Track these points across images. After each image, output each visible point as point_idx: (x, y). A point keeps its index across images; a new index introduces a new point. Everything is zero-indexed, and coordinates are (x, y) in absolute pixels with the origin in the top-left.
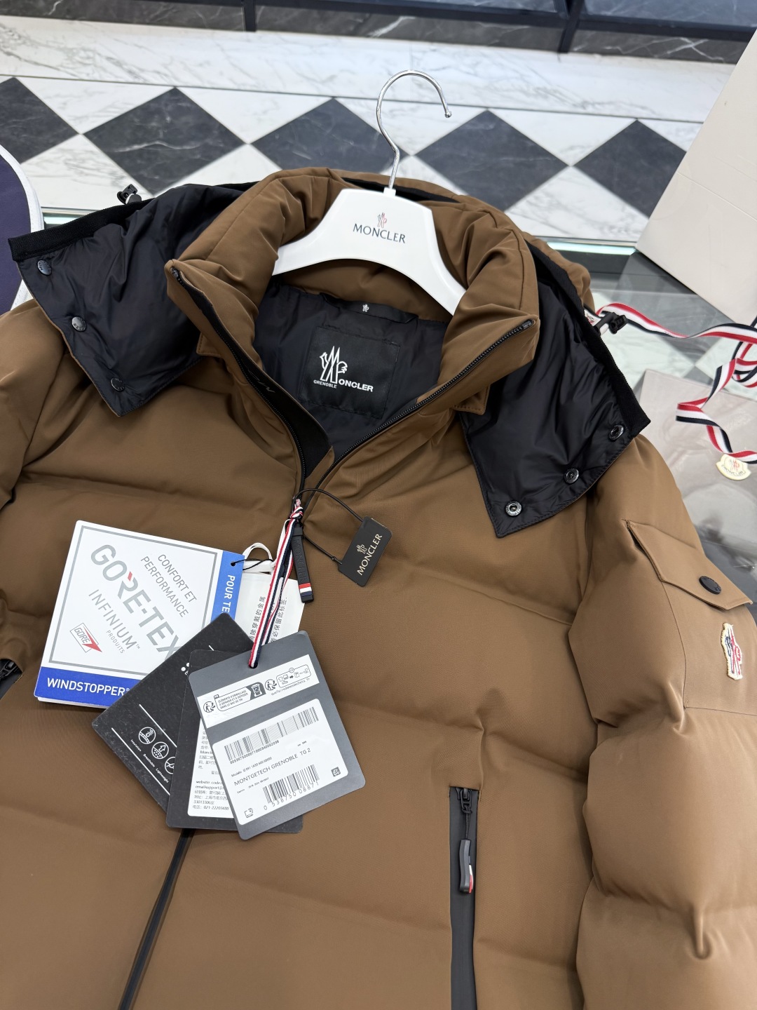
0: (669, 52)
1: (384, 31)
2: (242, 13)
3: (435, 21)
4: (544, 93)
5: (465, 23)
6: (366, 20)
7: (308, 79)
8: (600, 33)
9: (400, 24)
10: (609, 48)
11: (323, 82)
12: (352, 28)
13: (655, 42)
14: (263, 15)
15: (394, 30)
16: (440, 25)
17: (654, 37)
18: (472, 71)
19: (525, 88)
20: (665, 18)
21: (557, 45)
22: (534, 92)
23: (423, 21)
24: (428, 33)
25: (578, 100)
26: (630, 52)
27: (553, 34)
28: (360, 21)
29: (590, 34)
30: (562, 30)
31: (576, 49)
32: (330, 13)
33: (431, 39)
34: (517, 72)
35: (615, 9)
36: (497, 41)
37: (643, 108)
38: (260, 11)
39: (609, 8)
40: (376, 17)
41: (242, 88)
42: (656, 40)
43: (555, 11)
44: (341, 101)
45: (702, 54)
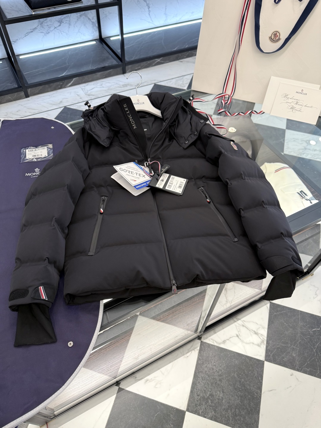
0: (154, 64)
1: (70, 84)
2: (23, 93)
3: (84, 76)
4: (125, 85)
5: (94, 74)
6: (63, 83)
7: (54, 104)
8: (133, 65)
9: (74, 81)
10: (137, 68)
11: (59, 104)
12: (60, 87)
13: (149, 63)
14: (30, 92)
15: (73, 83)
16: (86, 77)
17: (148, 61)
18: (101, 87)
19: (119, 86)
20: (148, 56)
21: (122, 72)
22: (122, 86)
23: (81, 78)
24: (84, 81)
25: (136, 84)
26: (143, 67)
27: (120, 69)
28: (62, 84)
29: (130, 66)
30: (122, 68)
31: (128, 72)
32: (52, 84)
33: (85, 82)
34: (115, 83)
35: (134, 58)
36: (104, 76)
37: (155, 80)
38: (29, 91)
39: (132, 58)
40: (66, 81)
41: (35, 113)
42: (149, 62)
43: (118, 63)
44: (68, 107)
45: (162, 62)
